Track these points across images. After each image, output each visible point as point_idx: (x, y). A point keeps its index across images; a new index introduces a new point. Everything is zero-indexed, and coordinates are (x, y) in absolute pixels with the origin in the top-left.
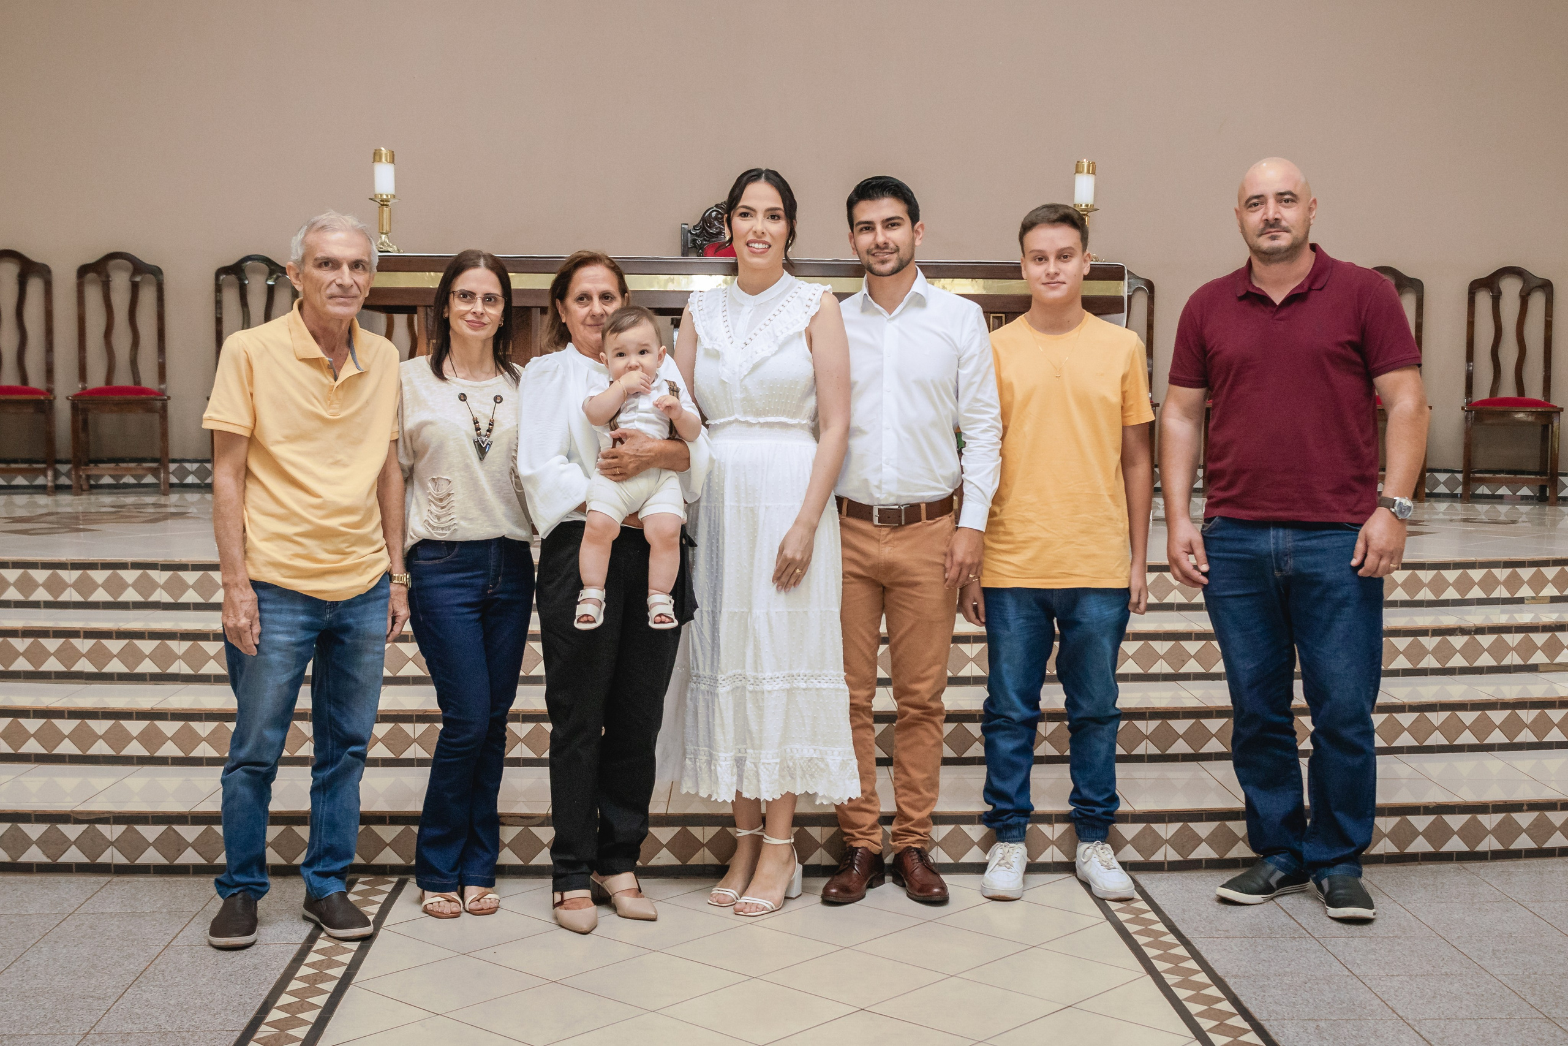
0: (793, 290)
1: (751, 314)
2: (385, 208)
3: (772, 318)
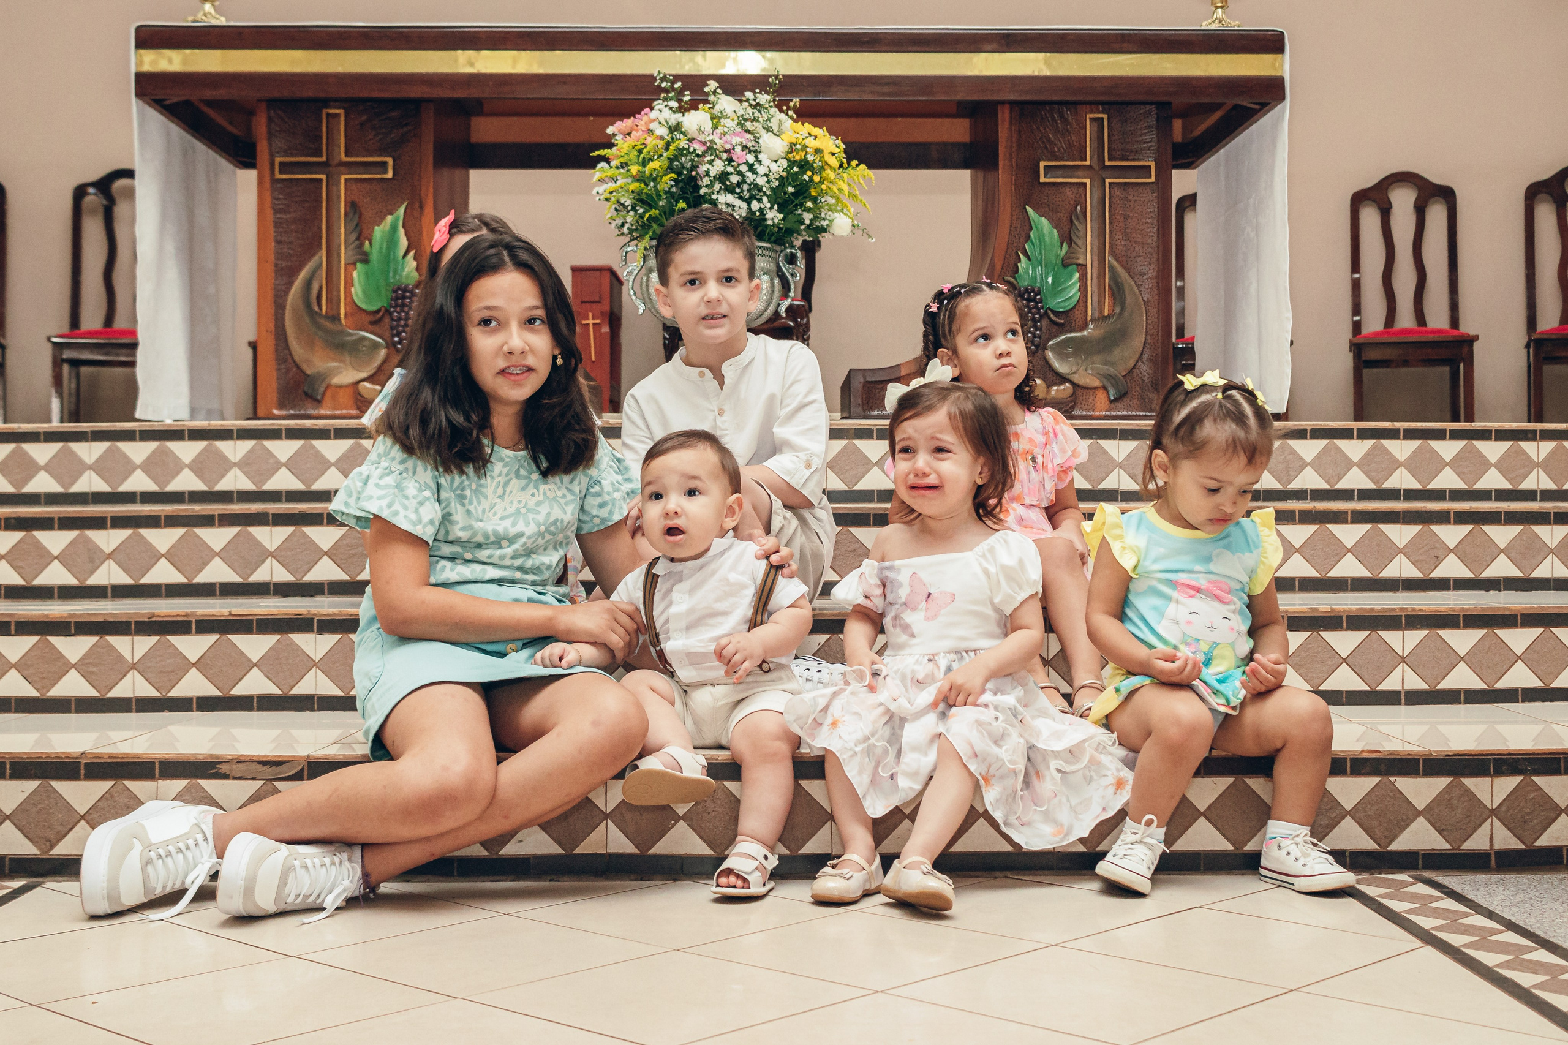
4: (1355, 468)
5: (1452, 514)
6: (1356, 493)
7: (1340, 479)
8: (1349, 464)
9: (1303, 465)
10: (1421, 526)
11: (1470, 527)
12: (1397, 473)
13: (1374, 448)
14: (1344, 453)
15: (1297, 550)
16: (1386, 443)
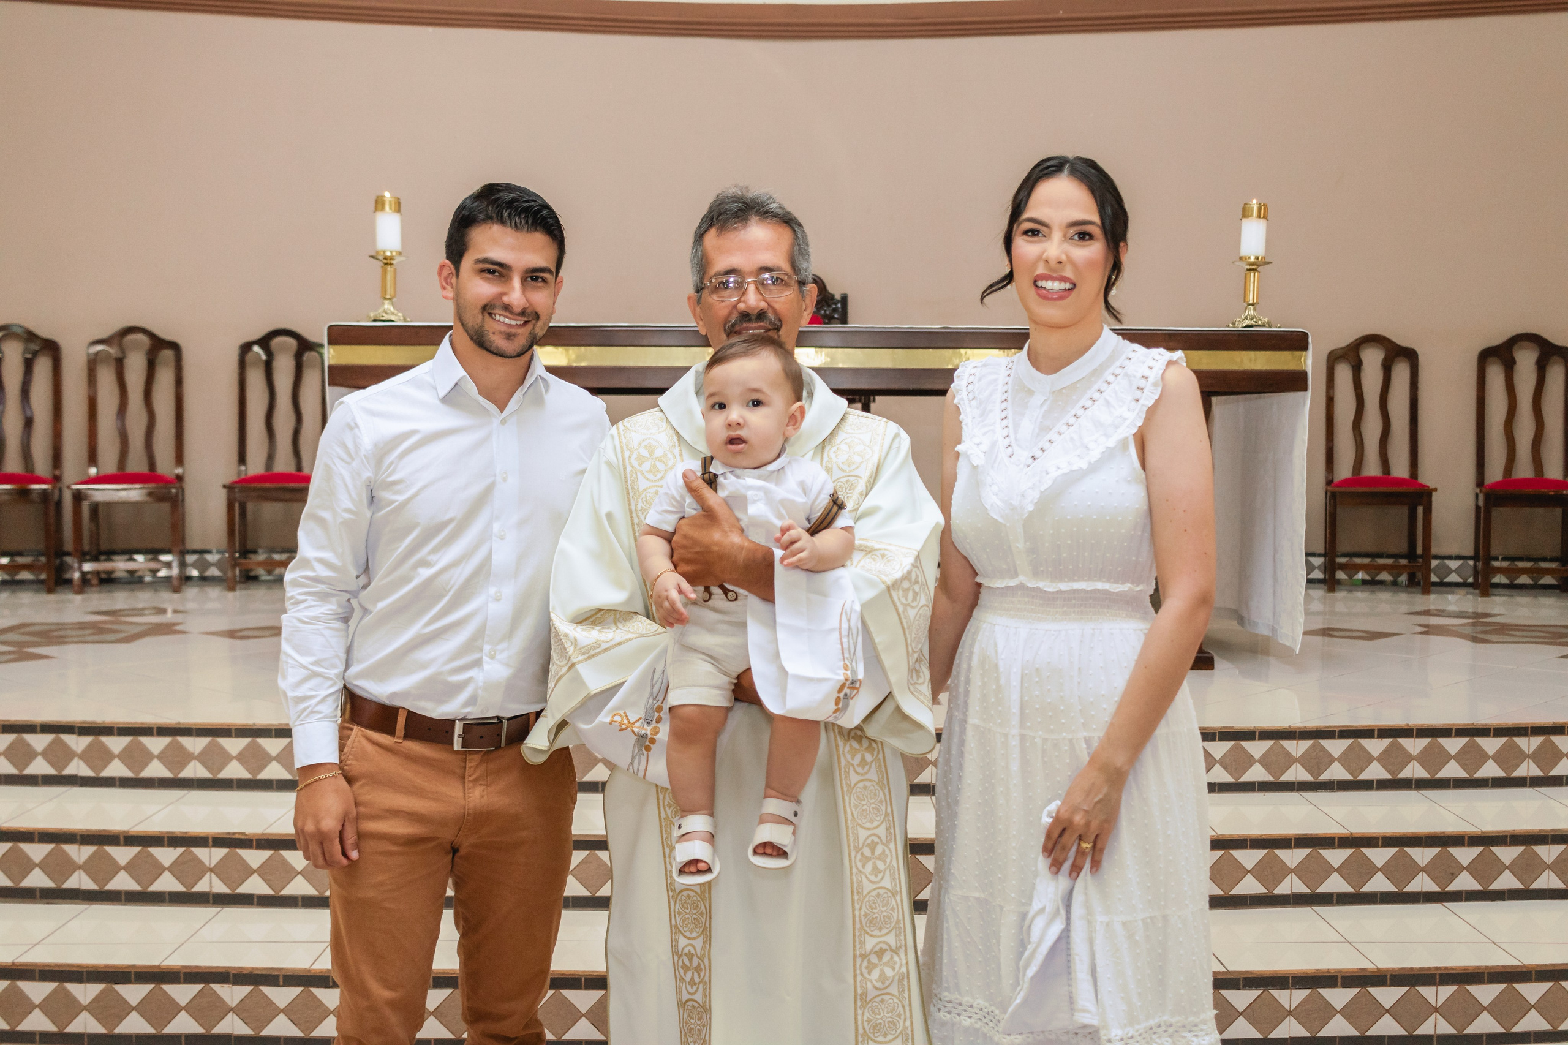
0: (1118, 364)
1: (1045, 407)
2: (389, 268)
3: (1080, 412)
4: (1375, 762)
5: (1466, 838)
6: (1375, 783)
7: (1362, 771)
8: (1370, 759)
9: (1331, 760)
10: (1439, 849)
11: (1481, 849)
12: (1410, 766)
13: (1391, 745)
14: (1366, 750)
15: (1336, 870)
16: (1401, 740)
